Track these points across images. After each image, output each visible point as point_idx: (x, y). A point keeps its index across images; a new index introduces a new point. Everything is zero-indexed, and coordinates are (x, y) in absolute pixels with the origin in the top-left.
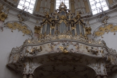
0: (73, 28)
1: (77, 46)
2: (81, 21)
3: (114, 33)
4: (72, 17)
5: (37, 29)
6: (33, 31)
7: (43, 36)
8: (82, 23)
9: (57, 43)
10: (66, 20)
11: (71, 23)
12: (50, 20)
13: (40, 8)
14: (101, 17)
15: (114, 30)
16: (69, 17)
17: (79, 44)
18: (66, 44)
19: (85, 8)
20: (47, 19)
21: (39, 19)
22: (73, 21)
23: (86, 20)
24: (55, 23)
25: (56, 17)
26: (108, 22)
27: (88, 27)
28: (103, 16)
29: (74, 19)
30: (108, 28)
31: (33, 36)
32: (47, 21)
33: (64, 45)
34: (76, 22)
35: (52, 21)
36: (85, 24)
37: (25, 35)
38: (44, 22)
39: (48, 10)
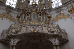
0: (40, 17)
1: (42, 28)
2: (45, 12)
3: (65, 19)
4: (39, 10)
5: (18, 17)
6: (16, 19)
7: (22, 22)
8: (45, 13)
9: (29, 26)
10: (36, 12)
11: (39, 14)
12: (26, 12)
13: (20, 4)
14: (57, 10)
15: (65, 17)
16: (38, 10)
17: (43, 27)
18: (35, 27)
19: (48, 4)
20: (24, 11)
21: (20, 11)
22: (40, 12)
23: (48, 12)
24: (29, 14)
25: (30, 10)
26: (61, 13)
27: (50, 16)
28: (58, 9)
29: (41, 11)
30: (62, 16)
31: (16, 22)
32: (24, 13)
33: (34, 28)
34: (42, 13)
35: (27, 12)
36: (47, 14)
37: (11, 21)
38: (23, 13)
39: (25, 5)
